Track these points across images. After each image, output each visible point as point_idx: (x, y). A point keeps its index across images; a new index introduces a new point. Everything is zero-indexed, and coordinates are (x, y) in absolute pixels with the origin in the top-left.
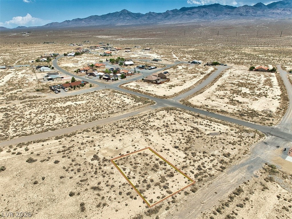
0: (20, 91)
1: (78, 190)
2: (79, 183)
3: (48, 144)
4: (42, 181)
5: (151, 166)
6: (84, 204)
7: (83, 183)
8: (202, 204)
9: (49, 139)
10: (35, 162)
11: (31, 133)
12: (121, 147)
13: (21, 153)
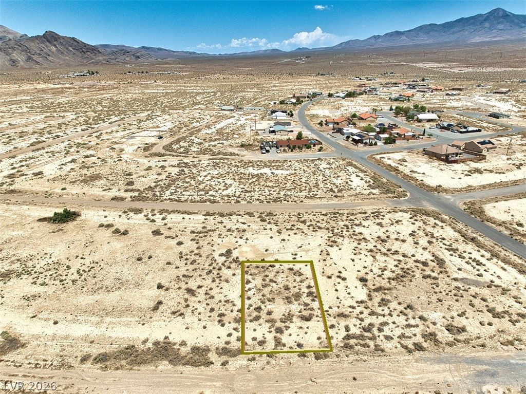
0: (222, 144)
1: (170, 285)
2: (179, 277)
3: (190, 219)
4: (147, 259)
5: (290, 292)
6: (162, 303)
7: (183, 279)
8: (310, 382)
9: (197, 213)
10: (159, 236)
11: (186, 201)
12: (275, 250)
13: (155, 221)
